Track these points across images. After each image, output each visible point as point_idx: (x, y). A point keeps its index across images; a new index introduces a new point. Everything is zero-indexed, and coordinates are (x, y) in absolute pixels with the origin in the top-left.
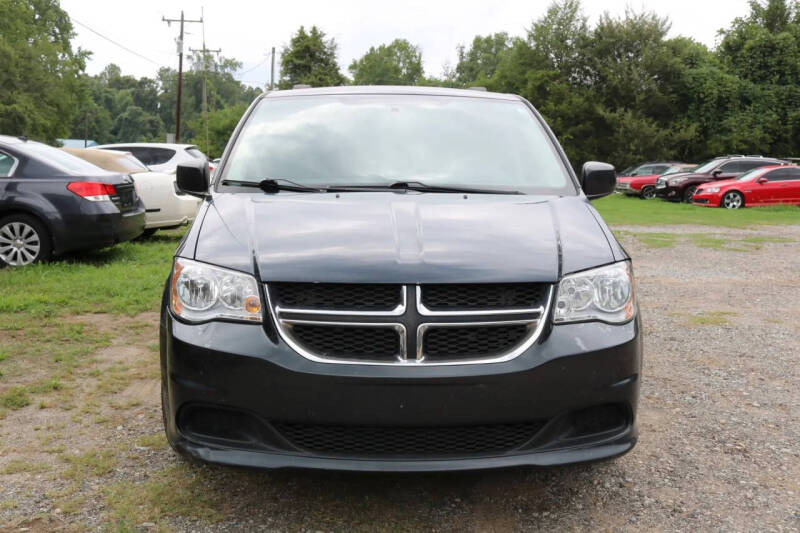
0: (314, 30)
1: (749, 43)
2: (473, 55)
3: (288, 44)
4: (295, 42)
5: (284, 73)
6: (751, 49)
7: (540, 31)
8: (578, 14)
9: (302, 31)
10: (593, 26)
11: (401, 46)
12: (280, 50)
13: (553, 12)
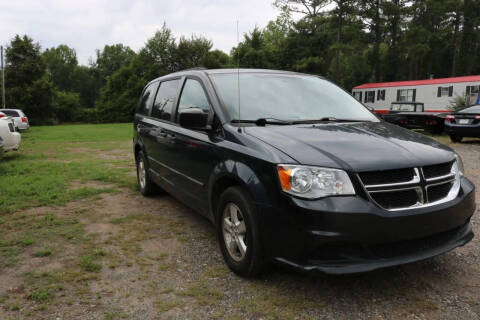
0: (25, 37)
1: (246, 54)
2: (105, 55)
3: (9, 44)
4: (13, 43)
5: (8, 61)
6: (247, 57)
7: (152, 44)
8: (170, 37)
9: (17, 37)
10: (177, 43)
11: (64, 48)
12: (5, 48)
13: (158, 35)
